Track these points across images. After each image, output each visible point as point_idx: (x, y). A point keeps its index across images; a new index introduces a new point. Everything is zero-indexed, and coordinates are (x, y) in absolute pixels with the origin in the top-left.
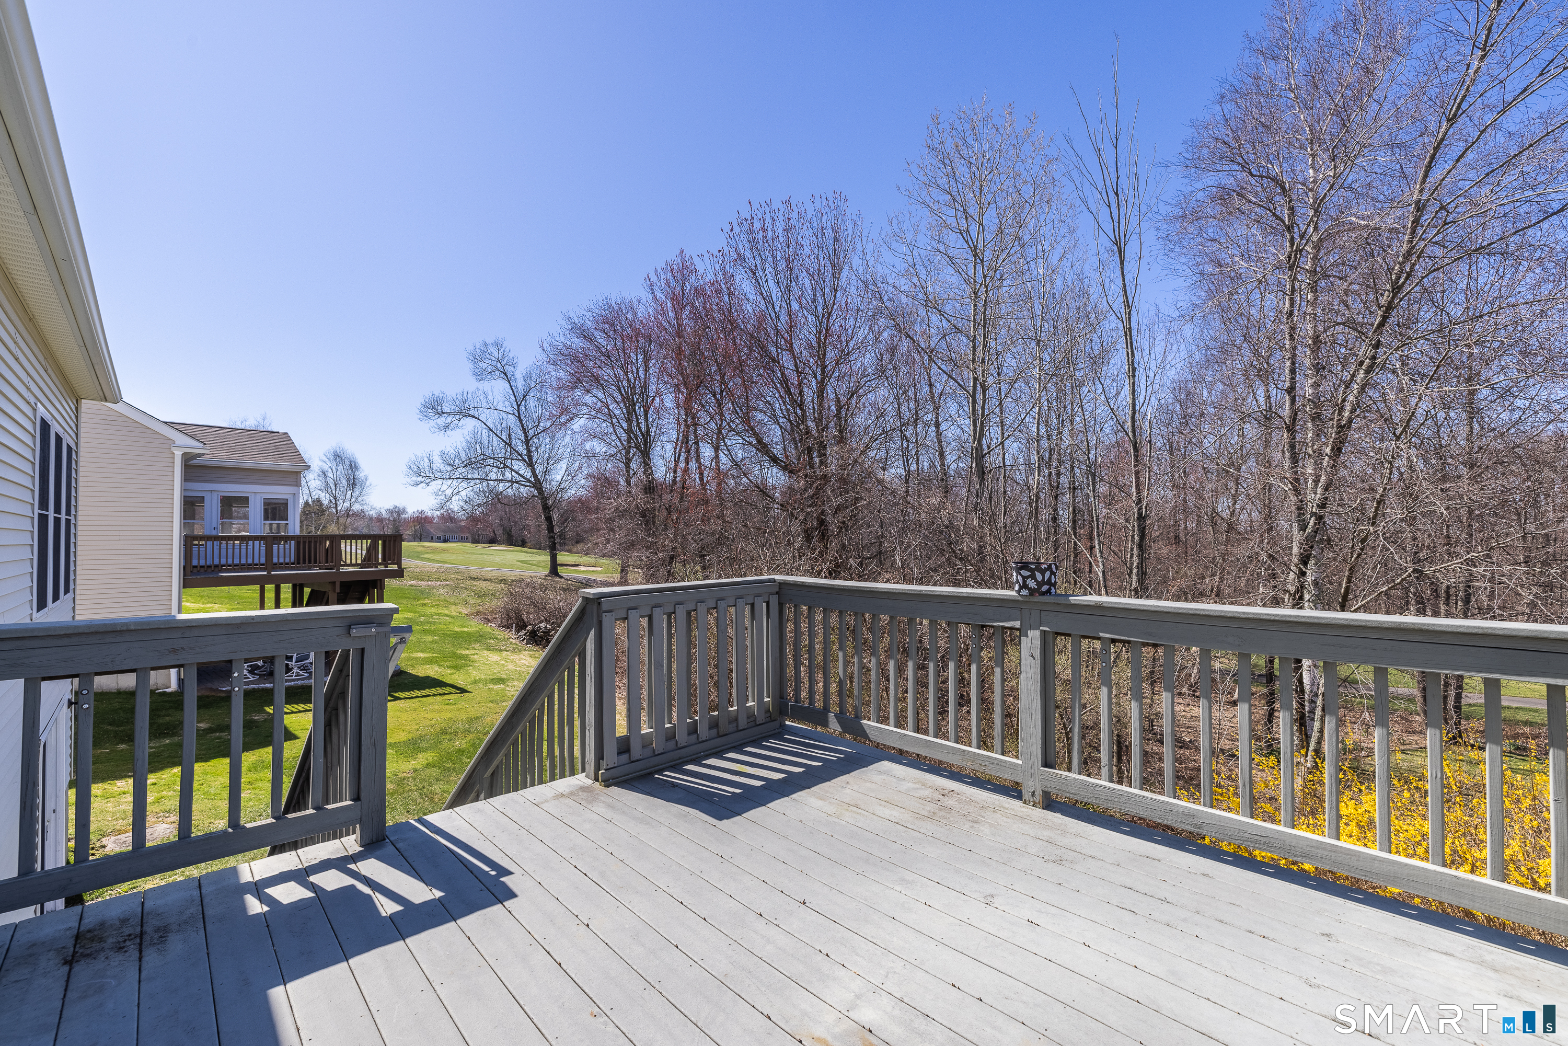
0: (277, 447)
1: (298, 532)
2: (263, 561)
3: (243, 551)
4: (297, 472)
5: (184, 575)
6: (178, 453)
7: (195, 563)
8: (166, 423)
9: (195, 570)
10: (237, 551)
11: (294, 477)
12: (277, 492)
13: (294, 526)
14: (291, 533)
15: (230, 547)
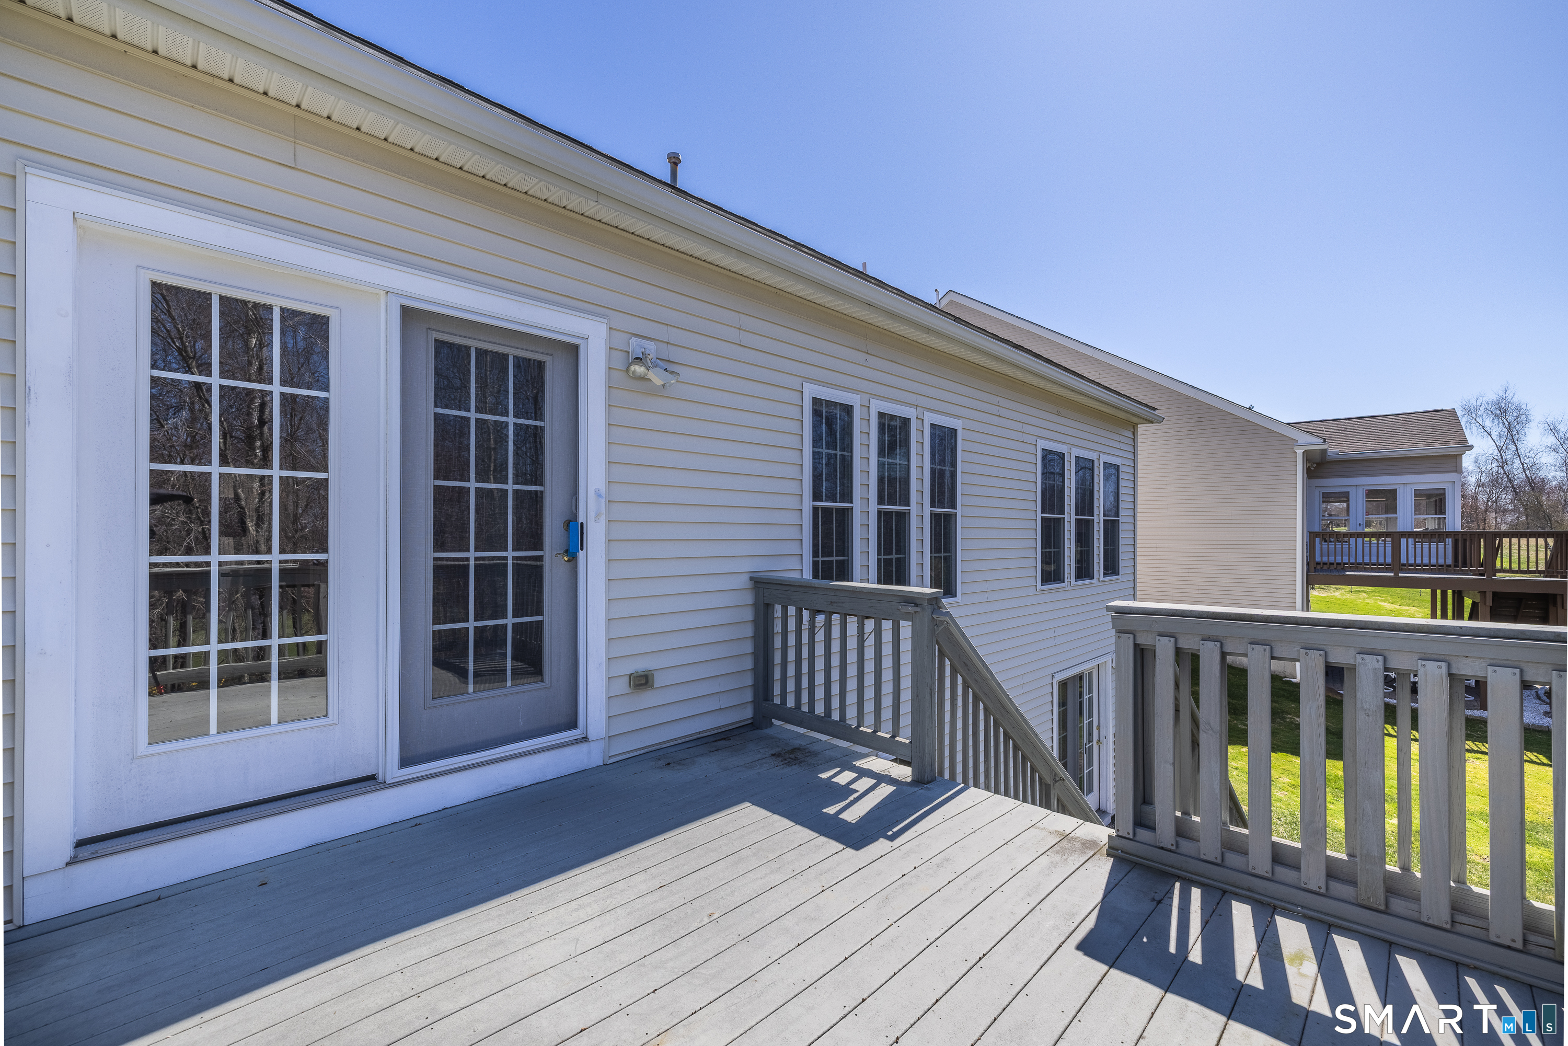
0: (1434, 428)
1: (1458, 528)
2: (1389, 560)
3: (1381, 549)
4: (1456, 456)
5: (1308, 571)
6: (1300, 452)
7: (1318, 559)
8: (1289, 424)
9: (1318, 567)
10: (1374, 549)
11: (1452, 462)
12: (1431, 481)
13: (1454, 521)
14: (1449, 528)
15: (1367, 545)
